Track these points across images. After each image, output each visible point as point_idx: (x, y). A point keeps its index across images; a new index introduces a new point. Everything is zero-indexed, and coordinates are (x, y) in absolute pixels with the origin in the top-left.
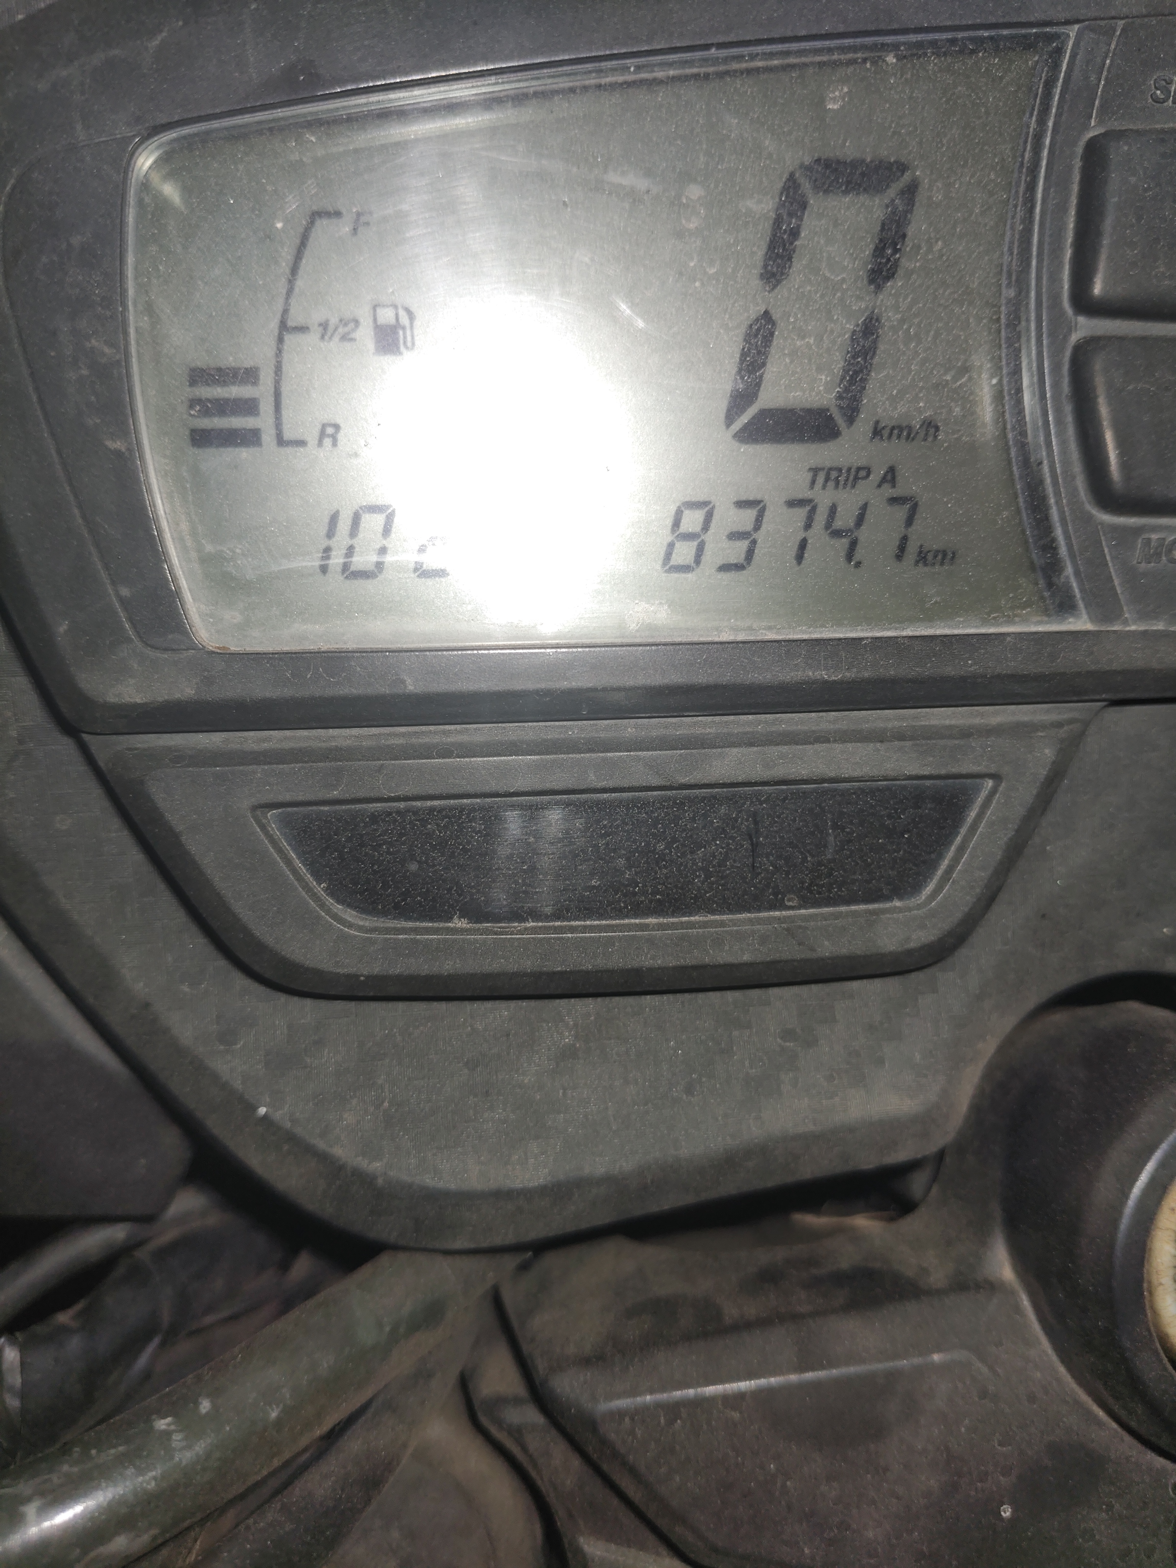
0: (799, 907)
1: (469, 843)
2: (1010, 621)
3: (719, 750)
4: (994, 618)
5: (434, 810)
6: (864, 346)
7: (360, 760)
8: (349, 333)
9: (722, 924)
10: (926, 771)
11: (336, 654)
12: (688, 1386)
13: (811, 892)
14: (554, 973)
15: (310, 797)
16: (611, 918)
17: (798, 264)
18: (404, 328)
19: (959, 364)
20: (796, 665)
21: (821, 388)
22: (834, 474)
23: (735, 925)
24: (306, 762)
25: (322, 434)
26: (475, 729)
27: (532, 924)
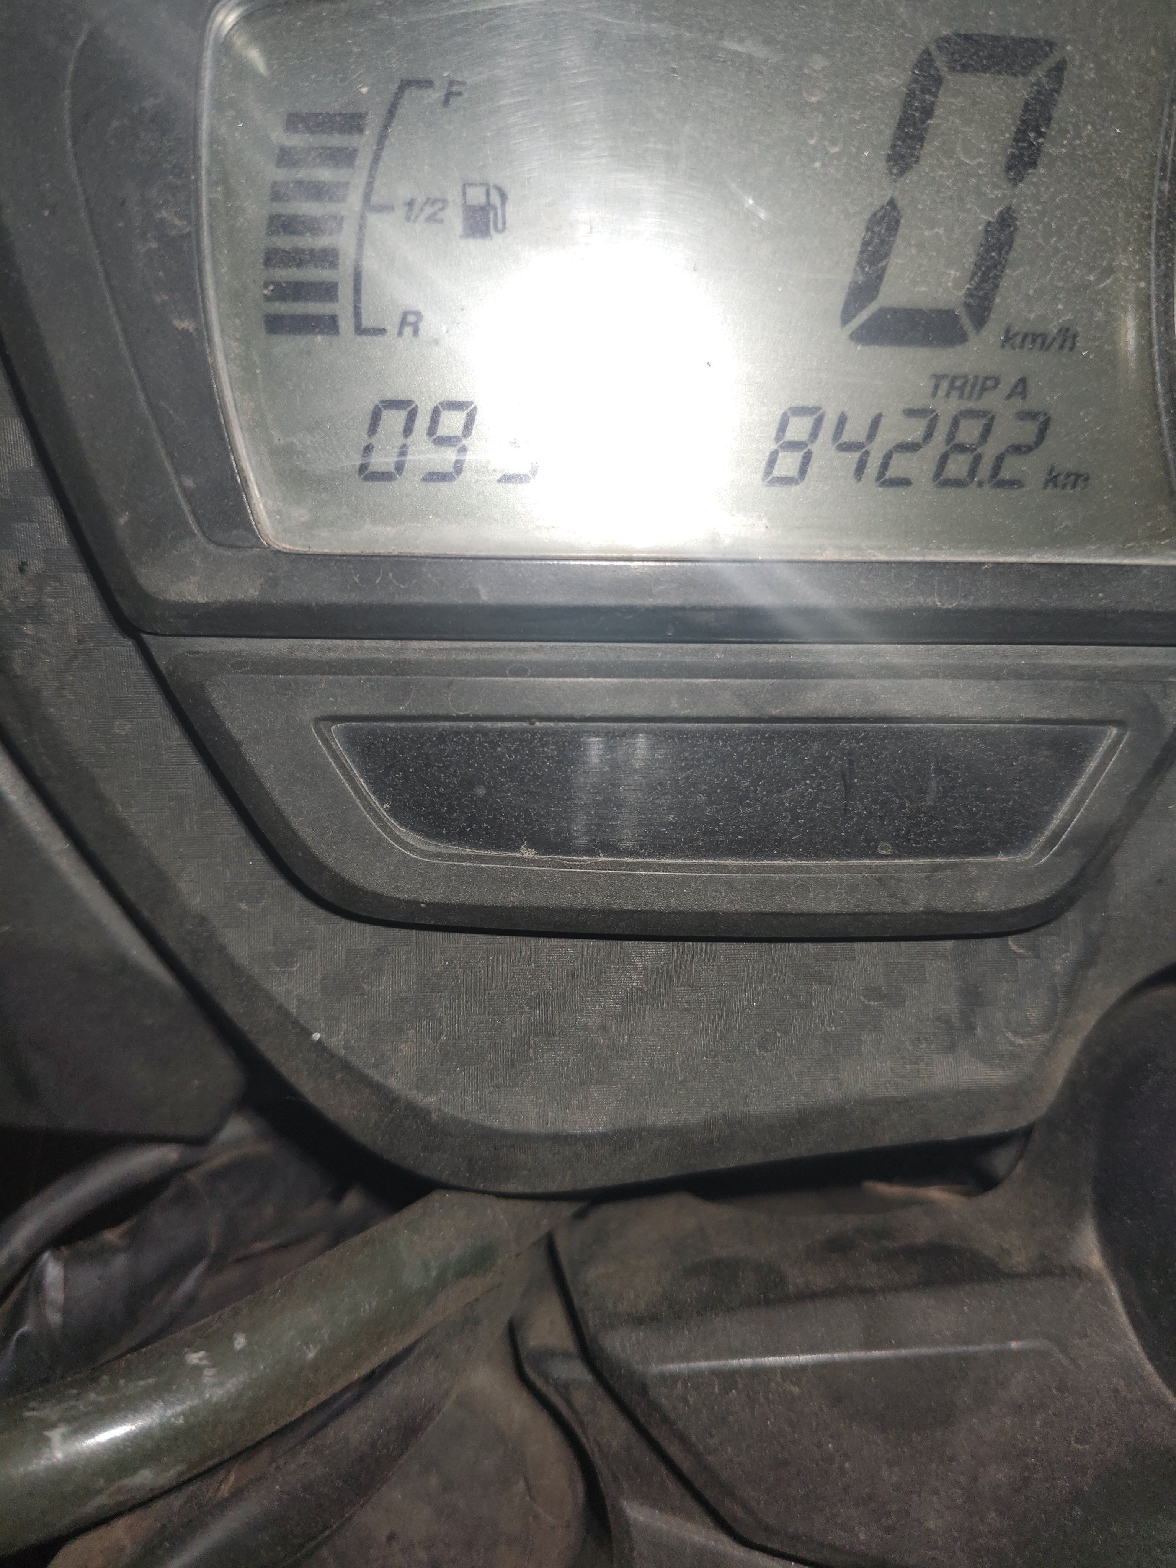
0: (893, 856)
1: (540, 769)
2: (1146, 552)
3: (815, 681)
4: (1130, 548)
5: (505, 732)
6: (998, 239)
7: (428, 675)
8: (435, 214)
9: (808, 870)
10: (1044, 714)
11: (409, 559)
12: (744, 1355)
13: (908, 841)
14: (625, 912)
15: (375, 711)
16: (687, 857)
17: (931, 146)
18: (494, 208)
19: (1105, 263)
20: (907, 589)
21: (950, 284)
22: (958, 383)
23: (821, 872)
24: (372, 674)
25: (403, 323)
26: (552, 648)
27: (603, 859)
